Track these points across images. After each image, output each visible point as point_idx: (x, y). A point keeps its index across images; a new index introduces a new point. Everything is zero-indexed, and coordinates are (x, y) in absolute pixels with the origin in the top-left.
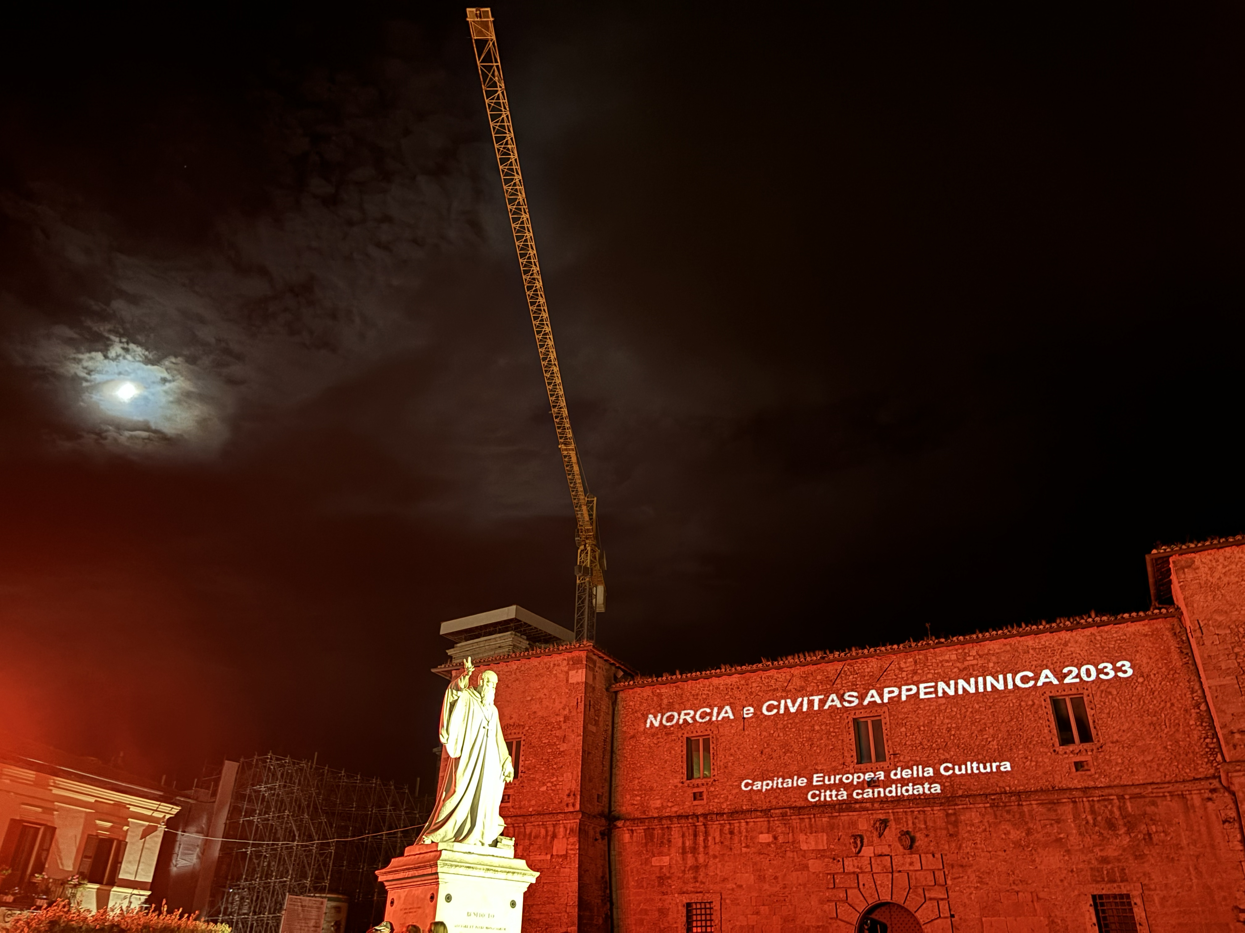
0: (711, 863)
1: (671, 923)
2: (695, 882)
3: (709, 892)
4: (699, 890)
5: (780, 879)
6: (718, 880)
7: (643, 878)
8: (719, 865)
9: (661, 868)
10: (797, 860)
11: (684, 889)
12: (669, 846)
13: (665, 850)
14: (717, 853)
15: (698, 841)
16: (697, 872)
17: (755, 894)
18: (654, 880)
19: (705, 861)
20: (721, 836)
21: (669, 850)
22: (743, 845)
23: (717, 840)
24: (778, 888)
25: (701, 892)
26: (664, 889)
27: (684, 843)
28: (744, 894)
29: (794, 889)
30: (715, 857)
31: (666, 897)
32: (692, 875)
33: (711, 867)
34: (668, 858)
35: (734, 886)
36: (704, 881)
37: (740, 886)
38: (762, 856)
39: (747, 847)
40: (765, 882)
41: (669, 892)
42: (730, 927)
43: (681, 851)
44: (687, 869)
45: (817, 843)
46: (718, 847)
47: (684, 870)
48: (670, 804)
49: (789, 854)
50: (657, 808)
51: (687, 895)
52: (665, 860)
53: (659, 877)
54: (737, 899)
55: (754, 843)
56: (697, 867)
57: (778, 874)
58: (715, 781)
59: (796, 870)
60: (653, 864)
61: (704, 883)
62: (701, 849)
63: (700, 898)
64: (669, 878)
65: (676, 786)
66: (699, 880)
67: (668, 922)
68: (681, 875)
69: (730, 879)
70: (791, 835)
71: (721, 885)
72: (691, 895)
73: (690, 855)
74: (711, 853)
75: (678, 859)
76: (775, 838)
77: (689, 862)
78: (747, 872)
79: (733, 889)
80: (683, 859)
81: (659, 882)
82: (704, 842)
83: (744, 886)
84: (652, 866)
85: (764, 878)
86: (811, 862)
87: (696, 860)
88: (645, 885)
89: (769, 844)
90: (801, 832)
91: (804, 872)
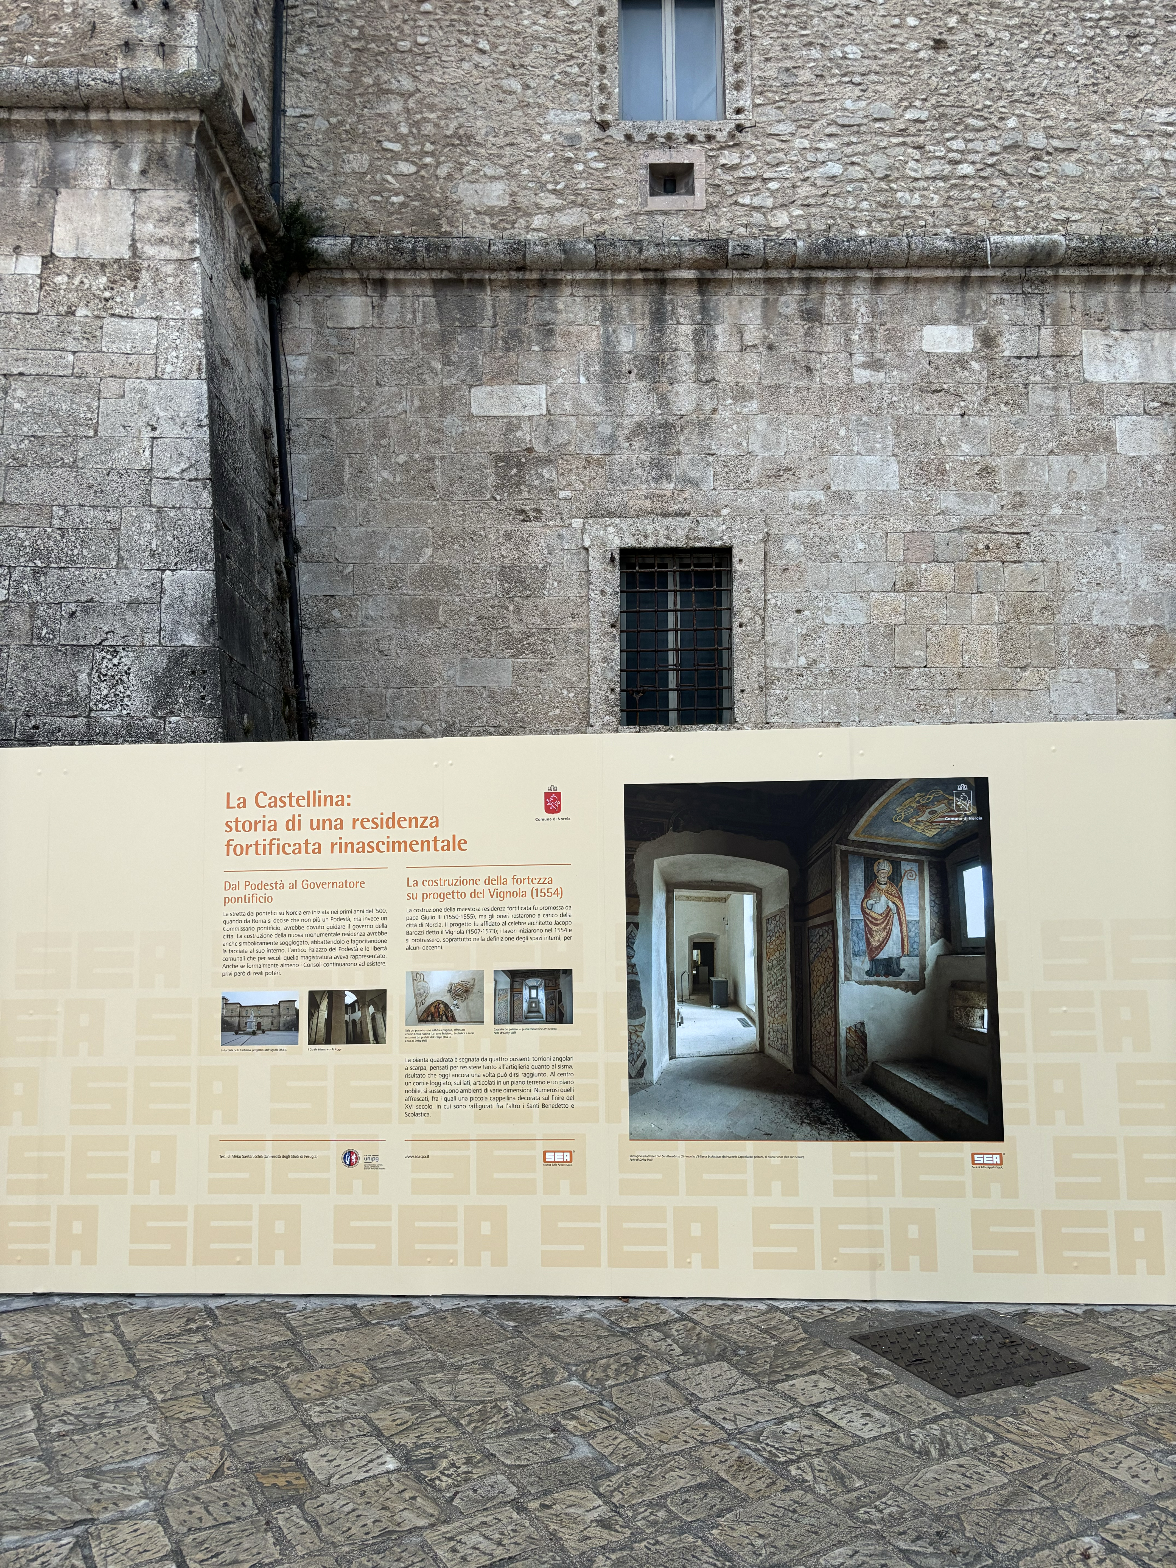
0: (725, 414)
1: (553, 615)
2: (658, 480)
3: (717, 513)
4: (676, 507)
5: (1001, 478)
6: (754, 473)
7: (431, 459)
8: (760, 424)
9: (511, 425)
10: (1069, 417)
11: (613, 503)
12: (545, 350)
13: (531, 362)
14: (750, 383)
15: (669, 337)
16: (663, 443)
17: (900, 524)
18: (481, 468)
19: (699, 408)
20: (767, 323)
21: (547, 363)
22: (859, 358)
23: (752, 336)
24: (993, 508)
25: (679, 514)
26: (524, 499)
27: (608, 341)
28: (858, 525)
29: (1056, 511)
30: (741, 394)
31: (533, 527)
32: (645, 456)
33: (724, 427)
34: (541, 391)
35: (820, 496)
36: (694, 474)
37: (845, 498)
38: (933, 399)
39: (875, 364)
40: (943, 485)
41: (547, 510)
42: (800, 630)
43: (596, 368)
44: (621, 434)
45: (1147, 363)
46: (755, 363)
47: (613, 438)
48: (550, 201)
49: (1040, 397)
50: (490, 212)
51: (624, 524)
52: (529, 399)
53: (498, 458)
54: (830, 540)
55: (901, 353)
56: (666, 426)
57: (992, 462)
58: (740, 128)
59: (1067, 448)
60: (474, 411)
61: (695, 484)
62: (685, 365)
63: (681, 533)
64: (547, 461)
65: (573, 141)
66: (676, 471)
67: (544, 615)
68: (597, 452)
69: (803, 473)
70: (1046, 332)
71: (765, 492)
72: (640, 523)
73: (635, 385)
74: (726, 378)
75: (587, 396)
76: (987, 340)
77: (632, 408)
78: (871, 451)
79: (814, 507)
80: (608, 399)
81: (503, 476)
82: (697, 340)
83: (860, 498)
84: (471, 417)
85: (942, 471)
86: (1120, 426)
87: (664, 401)
88: (440, 481)
89: (961, 361)
90: (1089, 326)
91: (1094, 458)
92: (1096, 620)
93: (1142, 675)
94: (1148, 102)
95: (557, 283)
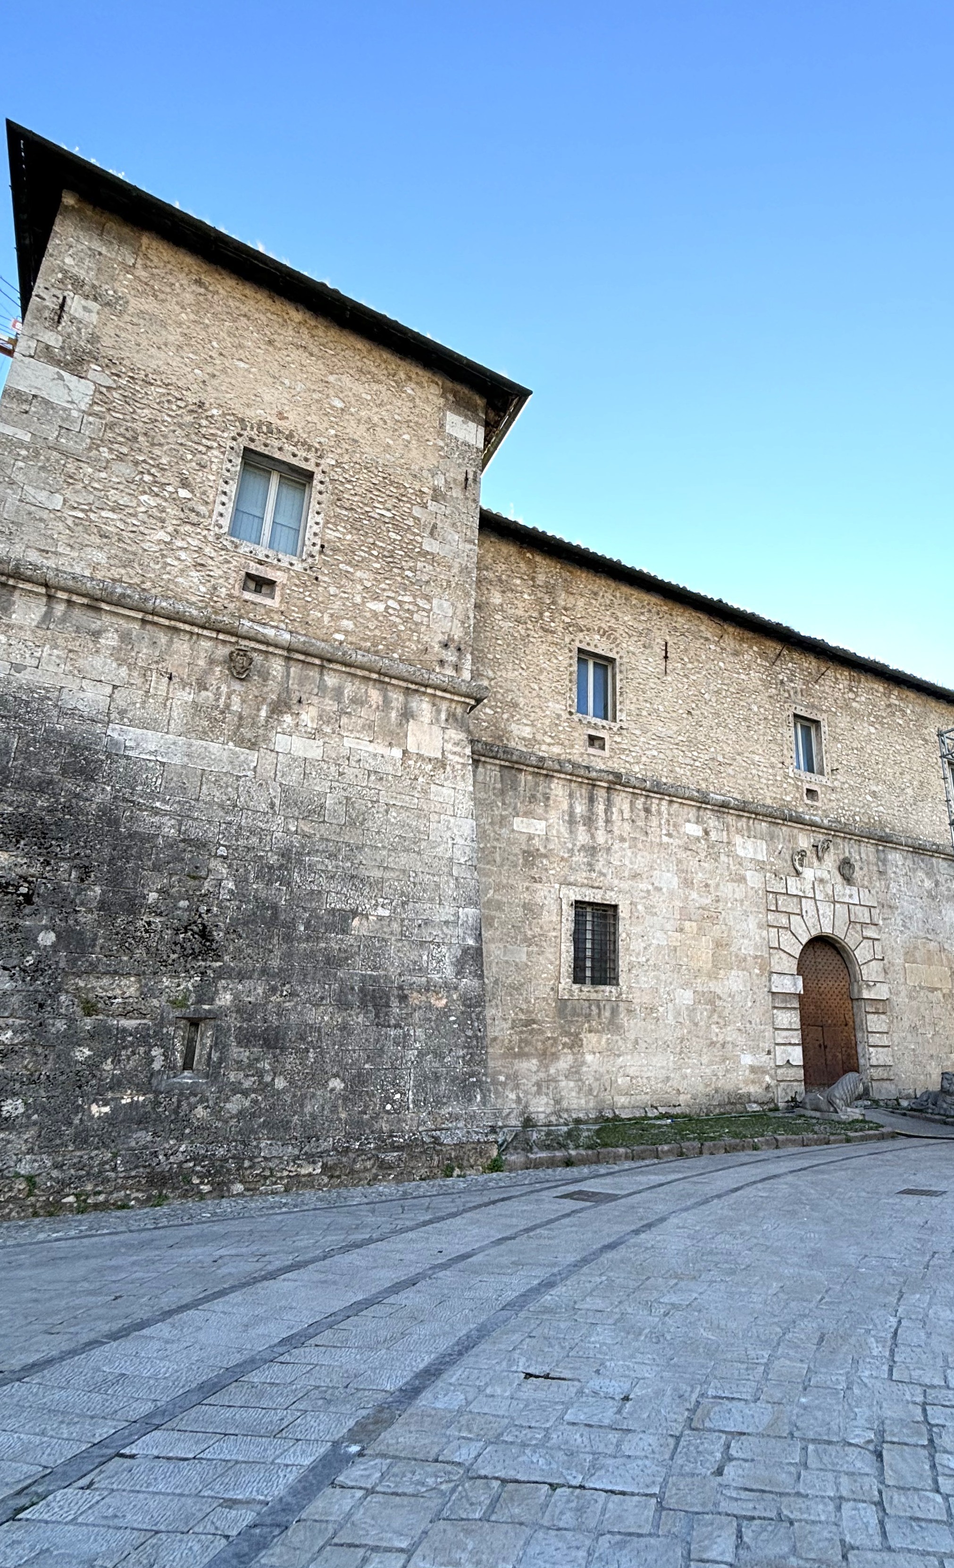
0: (616, 847)
1: (545, 928)
2: (590, 871)
3: (612, 890)
4: (596, 885)
5: (712, 889)
6: (626, 874)
7: (495, 848)
8: (629, 853)
9: (530, 838)
10: (732, 867)
11: (572, 879)
12: (546, 806)
13: (540, 811)
14: (625, 835)
15: (595, 810)
16: (592, 855)
17: (678, 904)
18: (516, 855)
19: (606, 842)
20: (632, 811)
21: (546, 812)
22: (664, 832)
23: (626, 815)
24: (709, 901)
25: (598, 888)
26: (534, 872)
27: (571, 806)
28: (664, 901)
29: (729, 905)
30: (622, 840)
31: (538, 886)
32: (585, 860)
33: (616, 852)
34: (543, 823)
35: (650, 887)
36: (604, 871)
37: (659, 889)
38: (689, 853)
39: (669, 835)
40: (692, 889)
41: (544, 879)
42: (643, 945)
43: (566, 818)
44: (576, 849)
45: (755, 852)
46: (627, 826)
47: (572, 849)
48: (549, 740)
49: (723, 858)
50: (524, 739)
51: (577, 889)
52: (538, 827)
53: (524, 852)
54: (653, 907)
55: (678, 832)
56: (594, 848)
57: (709, 882)
58: (621, 728)
59: (733, 881)
60: (515, 828)
61: (604, 875)
62: (601, 823)
63: (599, 896)
64: (545, 856)
65: (559, 716)
66: (597, 869)
67: (541, 928)
68: (566, 855)
69: (644, 876)
70: (725, 833)
71: (630, 882)
72: (584, 890)
73: (582, 828)
74: (617, 832)
75: (562, 829)
76: (707, 833)
77: (580, 838)
78: (668, 871)
79: (648, 891)
80: (571, 832)
81: (526, 860)
82: (606, 814)
83: (664, 890)
84: (513, 831)
85: (692, 883)
86: (748, 874)
87: (593, 837)
88: (498, 859)
89: (698, 839)
90: (738, 834)
91: (741, 886)
92: (743, 951)
93: (757, 975)
94: (754, 753)
95: (552, 776)
